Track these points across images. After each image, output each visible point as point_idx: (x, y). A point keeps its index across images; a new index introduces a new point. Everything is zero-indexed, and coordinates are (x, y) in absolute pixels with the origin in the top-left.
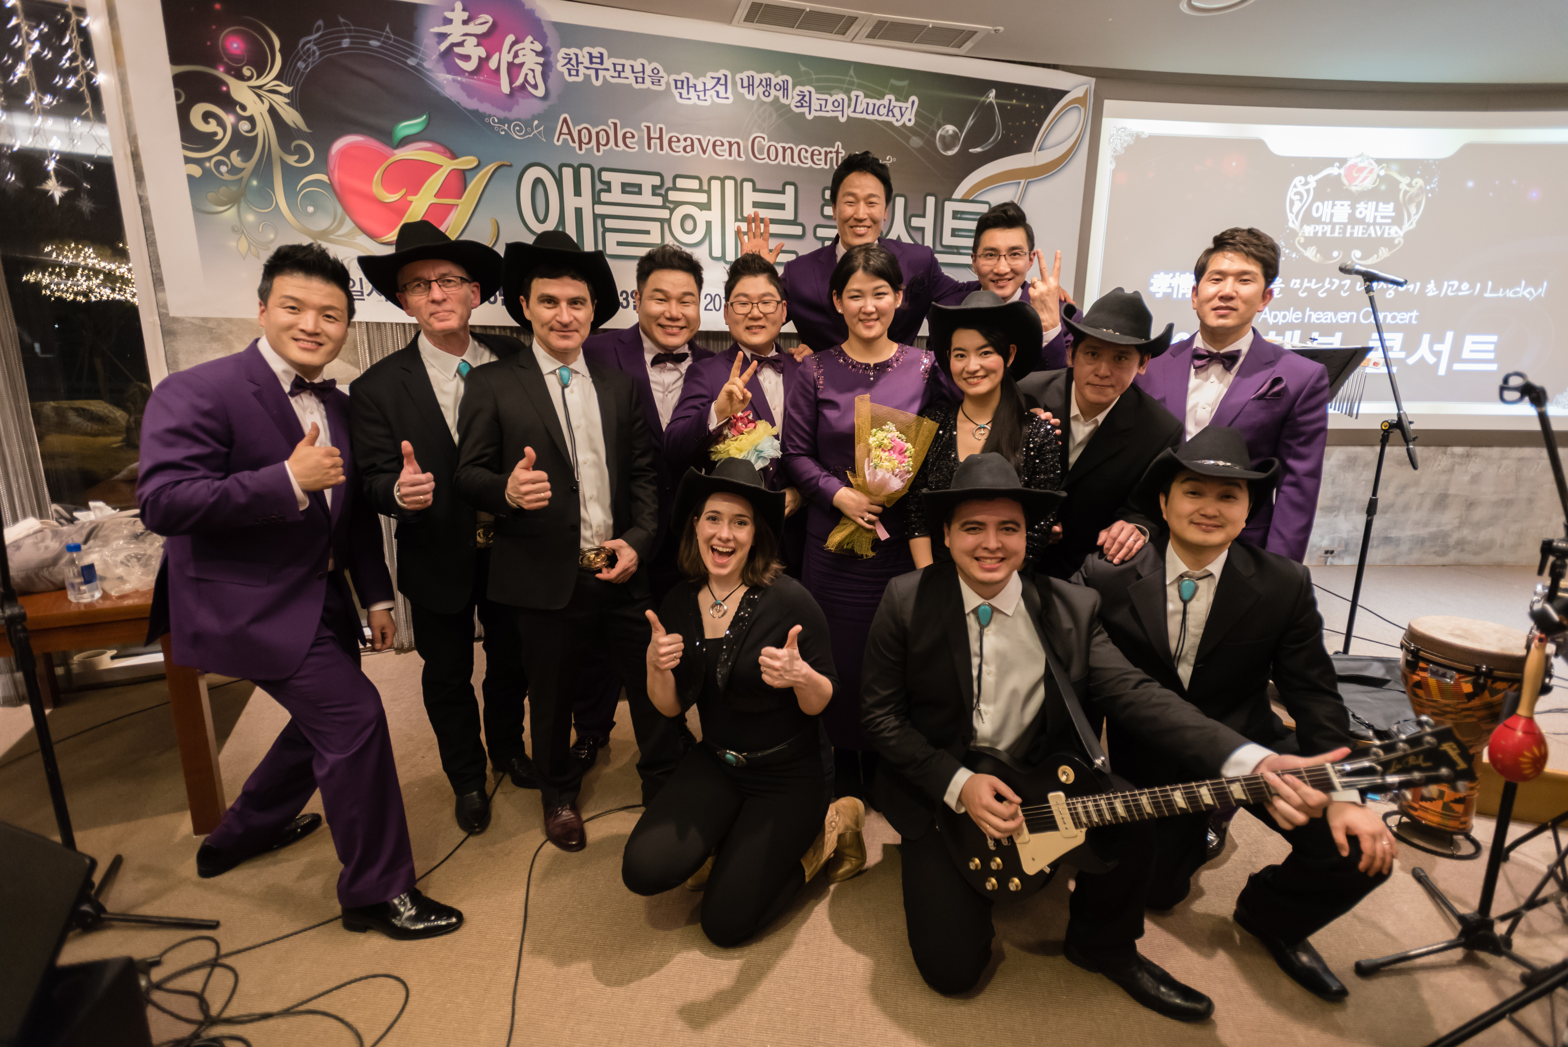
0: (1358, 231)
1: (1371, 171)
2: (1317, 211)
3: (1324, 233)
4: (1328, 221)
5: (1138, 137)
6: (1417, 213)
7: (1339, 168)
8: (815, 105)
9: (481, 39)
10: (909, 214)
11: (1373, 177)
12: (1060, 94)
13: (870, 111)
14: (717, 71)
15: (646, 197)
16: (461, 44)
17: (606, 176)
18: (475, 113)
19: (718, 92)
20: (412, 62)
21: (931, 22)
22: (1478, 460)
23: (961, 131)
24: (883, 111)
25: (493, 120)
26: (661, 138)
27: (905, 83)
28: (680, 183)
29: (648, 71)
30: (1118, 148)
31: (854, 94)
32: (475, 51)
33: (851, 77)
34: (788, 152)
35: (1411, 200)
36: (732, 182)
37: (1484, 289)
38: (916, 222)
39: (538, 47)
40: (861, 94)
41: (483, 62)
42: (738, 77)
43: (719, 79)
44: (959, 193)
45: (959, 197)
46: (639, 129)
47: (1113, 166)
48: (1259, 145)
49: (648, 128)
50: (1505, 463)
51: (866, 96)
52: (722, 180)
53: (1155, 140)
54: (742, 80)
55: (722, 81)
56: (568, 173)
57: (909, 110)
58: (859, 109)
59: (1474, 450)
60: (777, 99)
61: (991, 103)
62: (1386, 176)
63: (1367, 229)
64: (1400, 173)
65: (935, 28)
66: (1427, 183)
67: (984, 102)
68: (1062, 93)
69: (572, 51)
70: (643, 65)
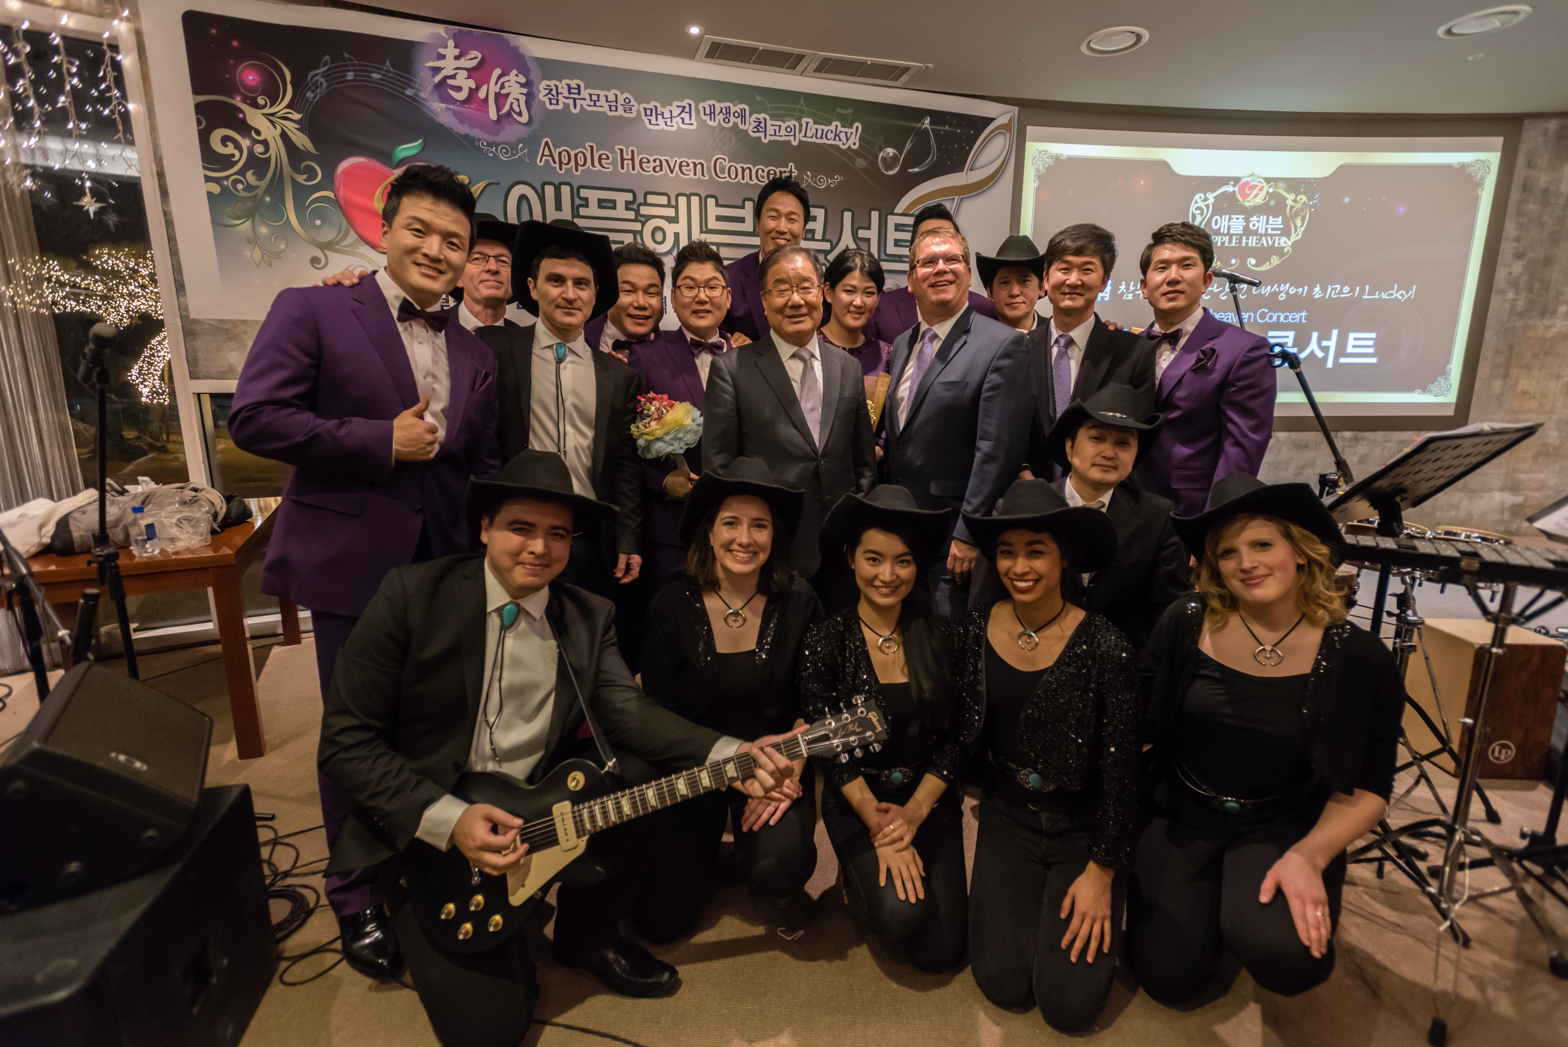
0: (1252, 242)
1: (1261, 189)
2: (1216, 224)
3: (1223, 244)
4: (1226, 232)
5: (1057, 159)
6: (1302, 226)
7: (1234, 186)
8: (770, 130)
9: (471, 72)
10: (855, 227)
11: (1263, 194)
12: (987, 121)
13: (819, 135)
14: (682, 101)
15: (620, 211)
16: (453, 77)
17: (584, 193)
18: (466, 137)
19: (683, 119)
20: (409, 92)
21: (870, 60)
22: (1365, 443)
23: (901, 154)
24: (830, 135)
25: (483, 144)
26: (632, 159)
27: (850, 111)
28: (651, 199)
29: (621, 100)
30: (1041, 168)
31: (804, 120)
32: (466, 83)
33: (801, 105)
34: (747, 171)
35: (1296, 214)
36: (697, 198)
37: (1362, 292)
38: (862, 233)
39: (522, 79)
40: (810, 120)
41: (473, 92)
42: (701, 105)
43: (684, 108)
44: (899, 209)
45: (900, 212)
46: (613, 151)
47: (1036, 185)
48: (1164, 165)
49: (621, 150)
50: (1388, 445)
51: (815, 123)
52: (689, 197)
53: (1073, 161)
54: (704, 108)
55: (687, 110)
56: (549, 190)
57: (854, 135)
58: (809, 134)
59: (1361, 434)
60: (735, 124)
61: (926, 128)
62: (1274, 192)
63: (1260, 240)
64: (1286, 191)
65: (874, 65)
66: (1309, 199)
67: (920, 128)
68: (990, 120)
69: (552, 83)
70: (616, 95)
